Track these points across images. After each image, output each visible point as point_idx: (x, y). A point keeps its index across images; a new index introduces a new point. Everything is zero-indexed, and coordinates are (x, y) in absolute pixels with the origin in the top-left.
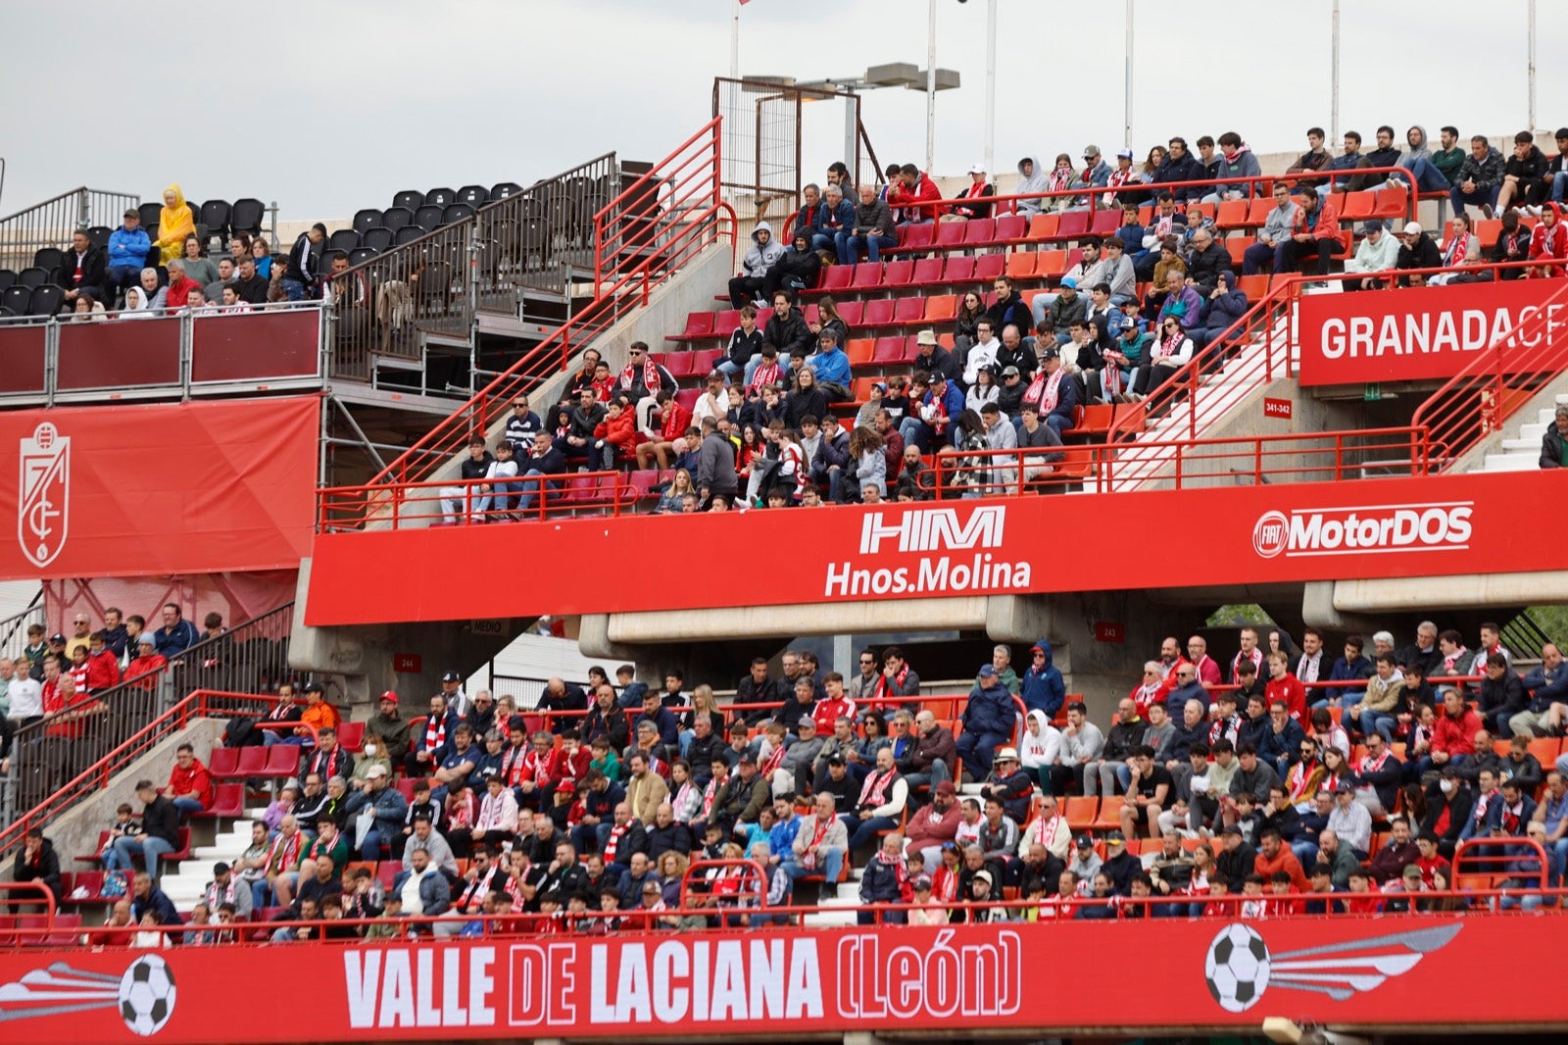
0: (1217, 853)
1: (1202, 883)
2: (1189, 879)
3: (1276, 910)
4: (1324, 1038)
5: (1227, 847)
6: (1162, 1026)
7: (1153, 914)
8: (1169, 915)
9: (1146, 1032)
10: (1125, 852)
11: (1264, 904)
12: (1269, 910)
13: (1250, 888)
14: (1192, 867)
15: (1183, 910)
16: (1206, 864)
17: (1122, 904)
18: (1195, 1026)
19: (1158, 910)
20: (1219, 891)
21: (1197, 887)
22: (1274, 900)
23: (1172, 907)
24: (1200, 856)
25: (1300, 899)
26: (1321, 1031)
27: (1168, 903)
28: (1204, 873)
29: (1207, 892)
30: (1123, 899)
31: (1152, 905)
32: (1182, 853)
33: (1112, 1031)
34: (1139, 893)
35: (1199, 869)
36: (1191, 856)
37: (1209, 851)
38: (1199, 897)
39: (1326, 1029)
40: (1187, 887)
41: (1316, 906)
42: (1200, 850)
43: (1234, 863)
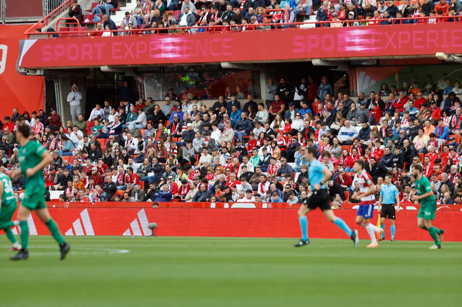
0: (421, 5)
1: (417, 13)
2: (413, 12)
3: (439, 21)
4: (454, 58)
5: (425, 3)
6: (406, 55)
7: (403, 23)
8: (407, 23)
9: (401, 57)
10: (393, 5)
11: (435, 19)
12: (437, 21)
13: (431, 14)
14: (414, 9)
15: (412, 21)
16: (419, 8)
17: (394, 20)
18: (416, 55)
19: (404, 22)
20: (422, 15)
21: (416, 15)
22: (438, 18)
23: (408, 21)
24: (417, 6)
25: (445, 18)
26: (453, 56)
27: (407, 19)
28: (418, 11)
29: (419, 16)
30: (394, 19)
31: (402, 20)
32: (411, 5)
33: (391, 57)
34: (399, 17)
35: (416, 9)
36: (414, 6)
37: (419, 4)
38: (416, 18)
39: (454, 56)
40: (413, 15)
41: (451, 20)
42: (417, 4)
43: (427, 7)
